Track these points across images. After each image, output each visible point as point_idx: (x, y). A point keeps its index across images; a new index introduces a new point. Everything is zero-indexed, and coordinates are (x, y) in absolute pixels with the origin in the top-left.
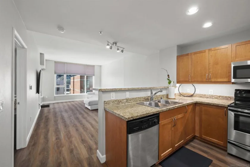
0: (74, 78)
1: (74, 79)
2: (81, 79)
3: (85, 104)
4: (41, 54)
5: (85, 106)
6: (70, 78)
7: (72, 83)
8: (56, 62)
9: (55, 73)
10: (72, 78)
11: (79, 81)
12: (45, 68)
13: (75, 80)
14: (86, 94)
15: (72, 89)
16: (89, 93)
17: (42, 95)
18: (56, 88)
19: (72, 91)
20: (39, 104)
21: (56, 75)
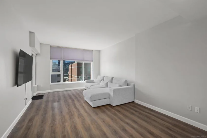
0: (72, 65)
1: (72, 67)
2: (77, 66)
4: (30, 32)
7: (70, 70)
8: (52, 47)
9: (51, 58)
10: (70, 65)
11: (75, 68)
12: (40, 53)
14: (85, 81)
15: (70, 75)
16: (87, 81)
17: (37, 84)
18: (52, 75)
19: (70, 76)
20: (26, 99)
21: (52, 61)
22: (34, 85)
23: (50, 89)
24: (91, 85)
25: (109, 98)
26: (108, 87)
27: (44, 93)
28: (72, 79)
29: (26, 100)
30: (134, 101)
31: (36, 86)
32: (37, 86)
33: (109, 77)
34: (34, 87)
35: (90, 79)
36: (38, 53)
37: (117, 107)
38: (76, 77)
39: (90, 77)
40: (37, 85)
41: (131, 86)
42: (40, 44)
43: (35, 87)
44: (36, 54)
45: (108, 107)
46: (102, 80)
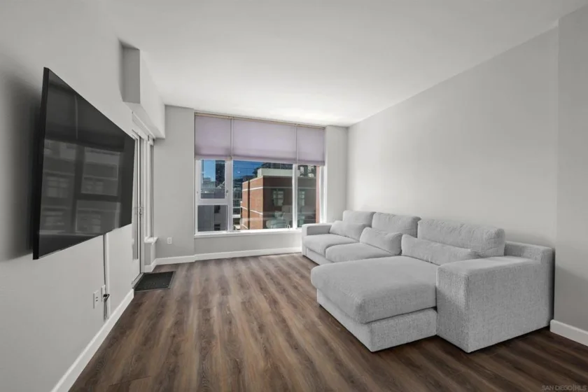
0: (249, 183)
1: (249, 188)
2: (264, 185)
3: (315, 289)
5: (315, 299)
6: (241, 185)
7: (245, 197)
8: (198, 115)
9: (197, 154)
10: (245, 184)
11: (259, 190)
12: (164, 136)
13: (251, 189)
14: (300, 230)
15: (245, 208)
16: (308, 228)
17: (155, 233)
18: (199, 207)
19: (245, 213)
20: (105, 296)
21: (200, 161)
22: (148, 239)
23: (196, 251)
24: (330, 243)
25: (435, 308)
26: (400, 254)
27: (177, 265)
28: (251, 219)
29: (106, 300)
30: (548, 328)
31: (153, 240)
32: (156, 242)
33: (394, 216)
34: (145, 244)
35: (315, 222)
36: (159, 136)
37: (484, 356)
38: (262, 214)
39: (315, 215)
40: (155, 238)
41: (533, 259)
42: (164, 107)
43: (150, 244)
44: (154, 140)
45: (434, 349)
46: (364, 226)
